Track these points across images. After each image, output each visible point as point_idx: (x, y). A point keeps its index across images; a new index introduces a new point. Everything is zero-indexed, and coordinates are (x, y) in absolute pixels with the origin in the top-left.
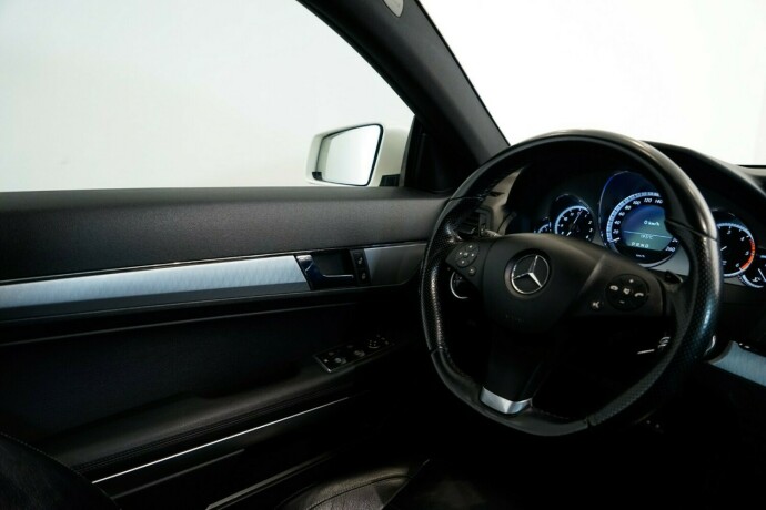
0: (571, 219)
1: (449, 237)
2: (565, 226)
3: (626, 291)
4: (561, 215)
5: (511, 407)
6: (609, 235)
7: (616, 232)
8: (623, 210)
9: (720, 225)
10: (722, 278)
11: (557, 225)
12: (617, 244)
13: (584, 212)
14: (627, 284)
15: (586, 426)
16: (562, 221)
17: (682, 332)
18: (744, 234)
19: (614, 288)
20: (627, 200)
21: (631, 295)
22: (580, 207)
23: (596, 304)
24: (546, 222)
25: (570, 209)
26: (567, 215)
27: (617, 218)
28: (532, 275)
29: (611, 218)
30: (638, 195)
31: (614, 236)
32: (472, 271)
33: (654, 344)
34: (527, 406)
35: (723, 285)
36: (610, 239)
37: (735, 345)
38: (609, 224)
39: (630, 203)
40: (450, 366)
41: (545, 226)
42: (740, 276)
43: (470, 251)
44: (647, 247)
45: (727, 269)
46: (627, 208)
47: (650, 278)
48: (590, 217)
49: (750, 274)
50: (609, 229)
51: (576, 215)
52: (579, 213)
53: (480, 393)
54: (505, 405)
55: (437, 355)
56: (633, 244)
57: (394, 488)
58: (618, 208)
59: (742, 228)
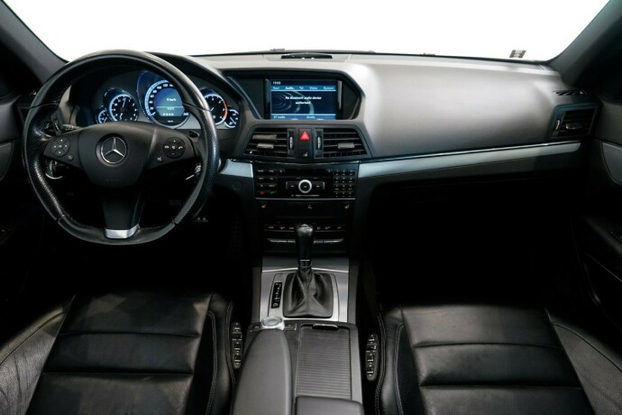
0: (120, 104)
1: (40, 137)
2: (117, 110)
3: (173, 147)
4: (112, 103)
5: (128, 234)
6: (148, 111)
7: (152, 108)
8: (152, 93)
9: (207, 96)
10: (216, 126)
11: (111, 110)
12: (155, 116)
13: (128, 98)
14: (173, 144)
15: (174, 226)
16: (113, 107)
17: (206, 162)
18: (220, 99)
19: (167, 147)
20: (153, 86)
21: (177, 148)
22: (124, 95)
23: (159, 159)
24: (103, 109)
25: (117, 97)
26: (116, 101)
27: (150, 99)
28: (115, 150)
29: (146, 99)
30: (159, 83)
31: (152, 112)
32: (70, 157)
33: (193, 171)
34: (138, 229)
35: (218, 130)
36: (149, 114)
37: (229, 161)
38: (146, 104)
39: (155, 89)
40: (77, 225)
41: (102, 112)
42: (223, 124)
43: (63, 144)
44: (172, 115)
45: (217, 120)
46: (155, 92)
47: (183, 137)
48: (132, 101)
49: (228, 121)
50: (147, 107)
51: (122, 102)
52: (124, 99)
53: (105, 234)
54: (123, 234)
55: (63, 221)
56: (164, 115)
57: (57, 324)
58: (149, 92)
59: (218, 96)
